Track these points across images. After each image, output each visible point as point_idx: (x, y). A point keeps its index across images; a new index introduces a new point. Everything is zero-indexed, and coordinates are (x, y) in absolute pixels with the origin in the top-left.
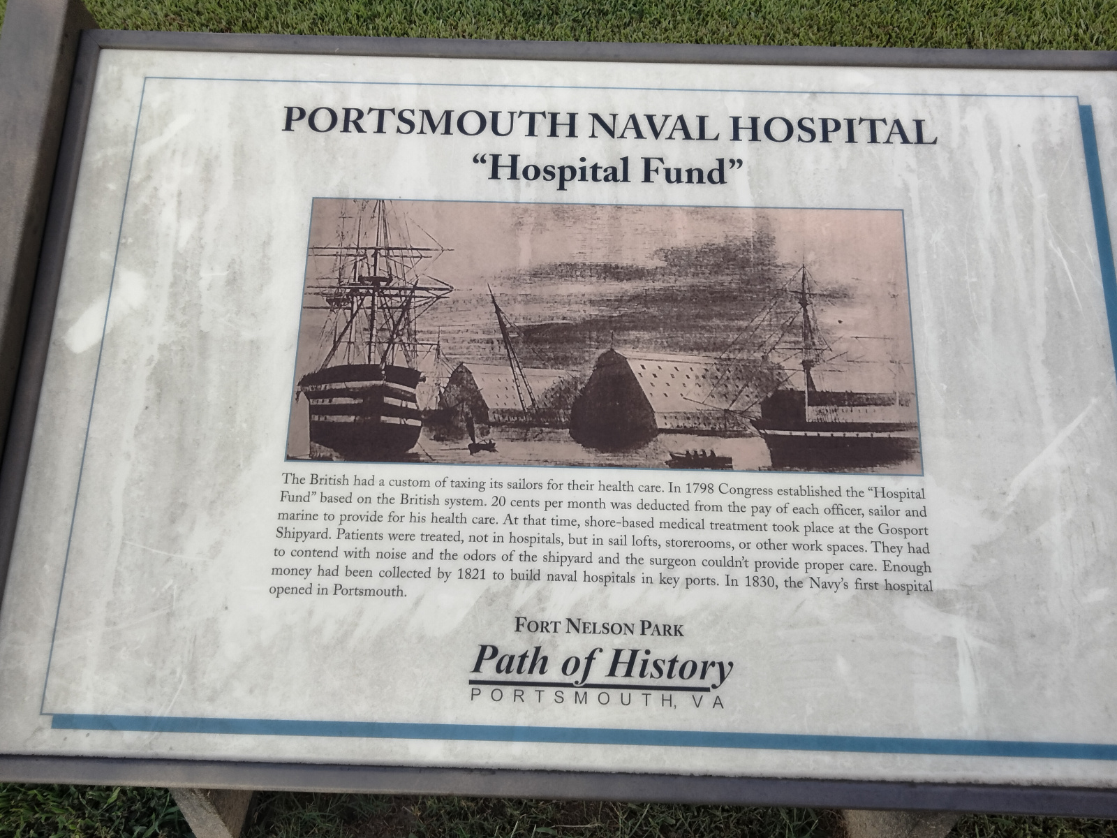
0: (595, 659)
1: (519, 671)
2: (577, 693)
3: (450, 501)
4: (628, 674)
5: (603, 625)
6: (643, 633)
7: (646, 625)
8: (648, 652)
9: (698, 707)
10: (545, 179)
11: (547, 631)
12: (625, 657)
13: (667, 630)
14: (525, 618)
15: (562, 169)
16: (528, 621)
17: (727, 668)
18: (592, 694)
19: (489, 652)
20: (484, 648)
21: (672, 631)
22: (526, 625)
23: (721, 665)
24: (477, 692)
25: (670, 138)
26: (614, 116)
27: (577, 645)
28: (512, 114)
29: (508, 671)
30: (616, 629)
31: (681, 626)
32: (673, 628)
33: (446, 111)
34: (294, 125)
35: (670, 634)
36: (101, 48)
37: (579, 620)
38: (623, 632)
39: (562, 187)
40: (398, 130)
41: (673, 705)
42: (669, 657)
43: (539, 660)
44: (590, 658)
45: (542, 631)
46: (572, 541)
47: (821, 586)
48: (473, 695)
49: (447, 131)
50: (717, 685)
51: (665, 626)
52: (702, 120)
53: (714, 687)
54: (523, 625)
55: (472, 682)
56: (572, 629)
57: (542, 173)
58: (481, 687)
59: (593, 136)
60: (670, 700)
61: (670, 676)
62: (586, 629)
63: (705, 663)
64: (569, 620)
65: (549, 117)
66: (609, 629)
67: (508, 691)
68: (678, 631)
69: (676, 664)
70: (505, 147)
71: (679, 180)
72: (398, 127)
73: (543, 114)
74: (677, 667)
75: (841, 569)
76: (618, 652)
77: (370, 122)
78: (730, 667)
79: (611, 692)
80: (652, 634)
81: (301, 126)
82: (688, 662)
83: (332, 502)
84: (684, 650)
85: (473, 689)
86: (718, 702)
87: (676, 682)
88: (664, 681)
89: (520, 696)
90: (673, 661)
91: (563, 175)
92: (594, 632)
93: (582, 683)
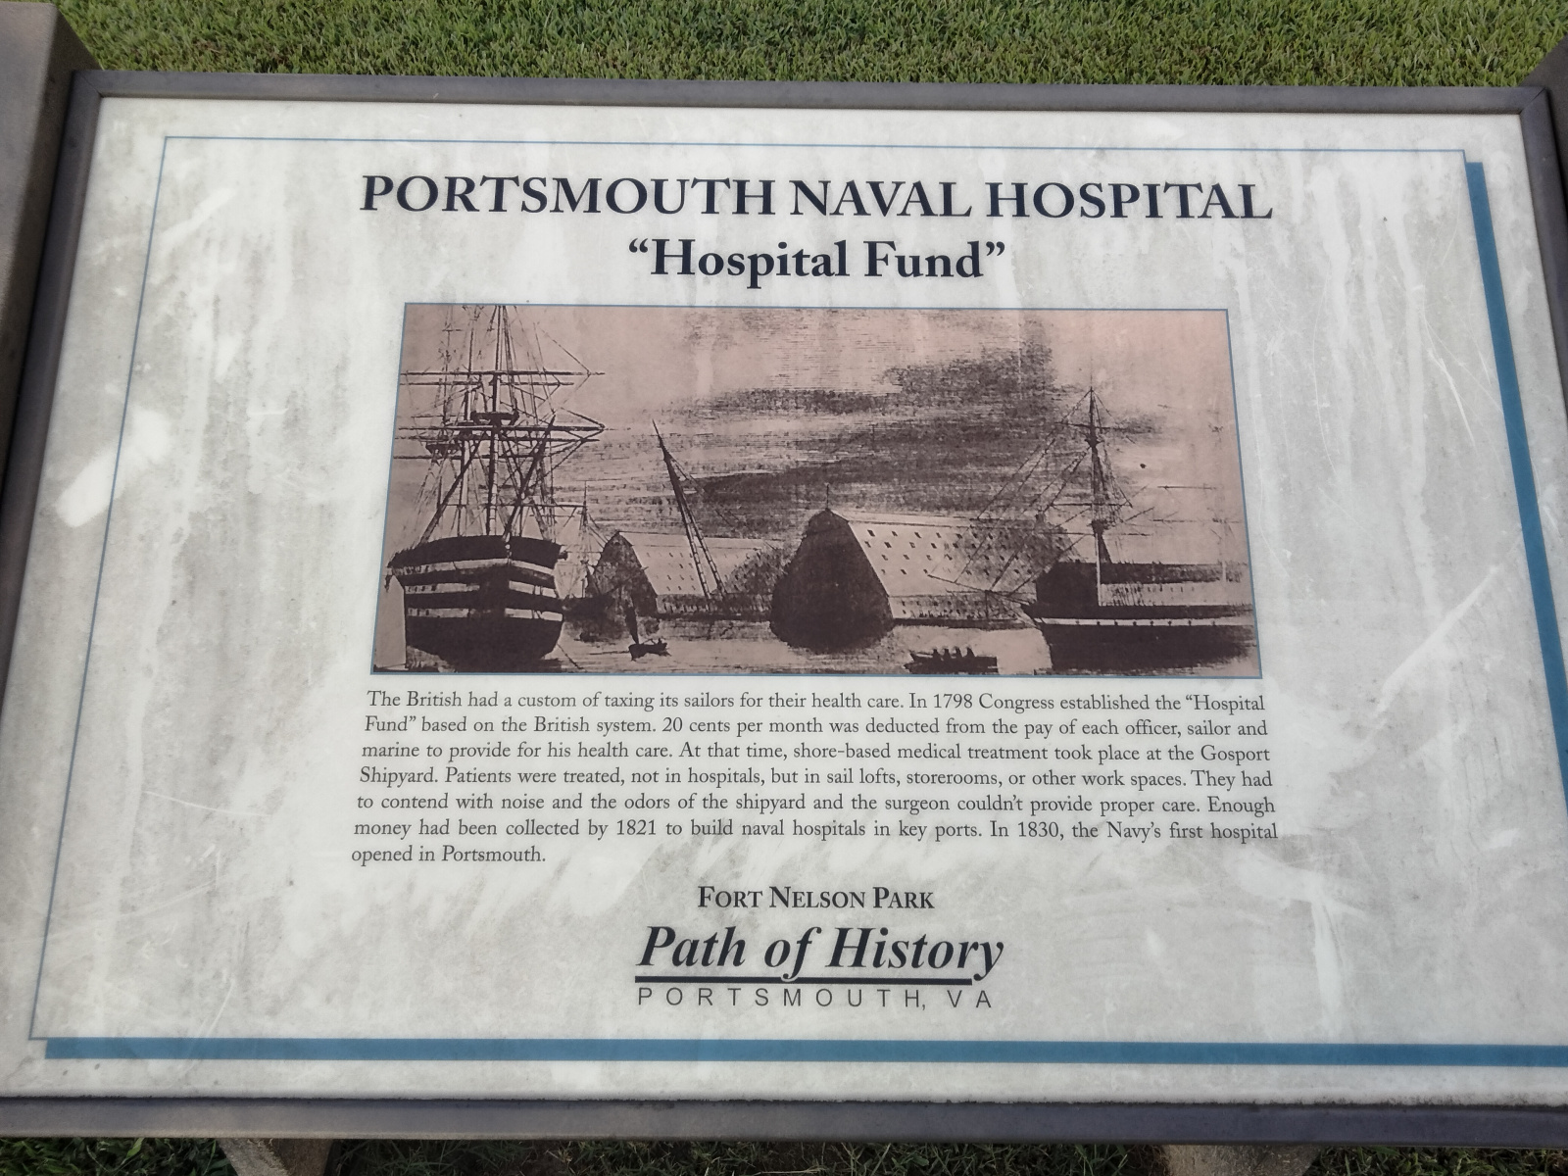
0: (811, 942)
1: (705, 962)
2: (786, 991)
3: (604, 726)
4: (858, 962)
5: (822, 895)
6: (877, 905)
7: (882, 893)
8: (884, 932)
9: (955, 1006)
10: (730, 272)
11: (744, 905)
12: (853, 939)
13: (910, 900)
14: (713, 888)
15: (754, 259)
16: (717, 892)
17: (994, 951)
18: (810, 991)
19: (662, 936)
20: (655, 931)
21: (918, 902)
22: (713, 897)
23: (986, 946)
24: (647, 993)
25: (904, 213)
26: (825, 184)
27: (786, 924)
28: (683, 182)
29: (690, 962)
30: (840, 900)
31: (930, 894)
32: (919, 897)
33: (590, 180)
34: (377, 201)
35: (915, 906)
36: (102, 96)
37: (788, 888)
38: (849, 904)
39: (754, 284)
40: (524, 208)
41: (920, 1005)
42: (915, 938)
43: (733, 946)
44: (804, 942)
45: (736, 905)
46: (776, 778)
47: (1122, 835)
48: (640, 997)
49: (593, 208)
50: (981, 975)
51: (907, 894)
52: (947, 188)
53: (978, 977)
54: (709, 897)
55: (639, 979)
56: (778, 902)
57: (726, 265)
58: (652, 986)
59: (796, 212)
60: (917, 998)
61: (915, 964)
62: (798, 901)
63: (965, 945)
64: (775, 889)
65: (734, 186)
66: (829, 900)
67: (691, 989)
68: (926, 902)
69: (924, 946)
70: (674, 230)
71: (916, 272)
72: (524, 203)
73: (727, 182)
74: (926, 951)
75: (1150, 810)
76: (843, 933)
77: (483, 196)
78: (999, 950)
79: (834, 988)
80: (890, 907)
81: (386, 203)
82: (940, 944)
83: (438, 730)
84: (935, 928)
85: (641, 989)
86: (983, 999)
87: (925, 971)
88: (908, 972)
89: (706, 997)
90: (920, 944)
91: (755, 268)
92: (809, 905)
93: (792, 977)
